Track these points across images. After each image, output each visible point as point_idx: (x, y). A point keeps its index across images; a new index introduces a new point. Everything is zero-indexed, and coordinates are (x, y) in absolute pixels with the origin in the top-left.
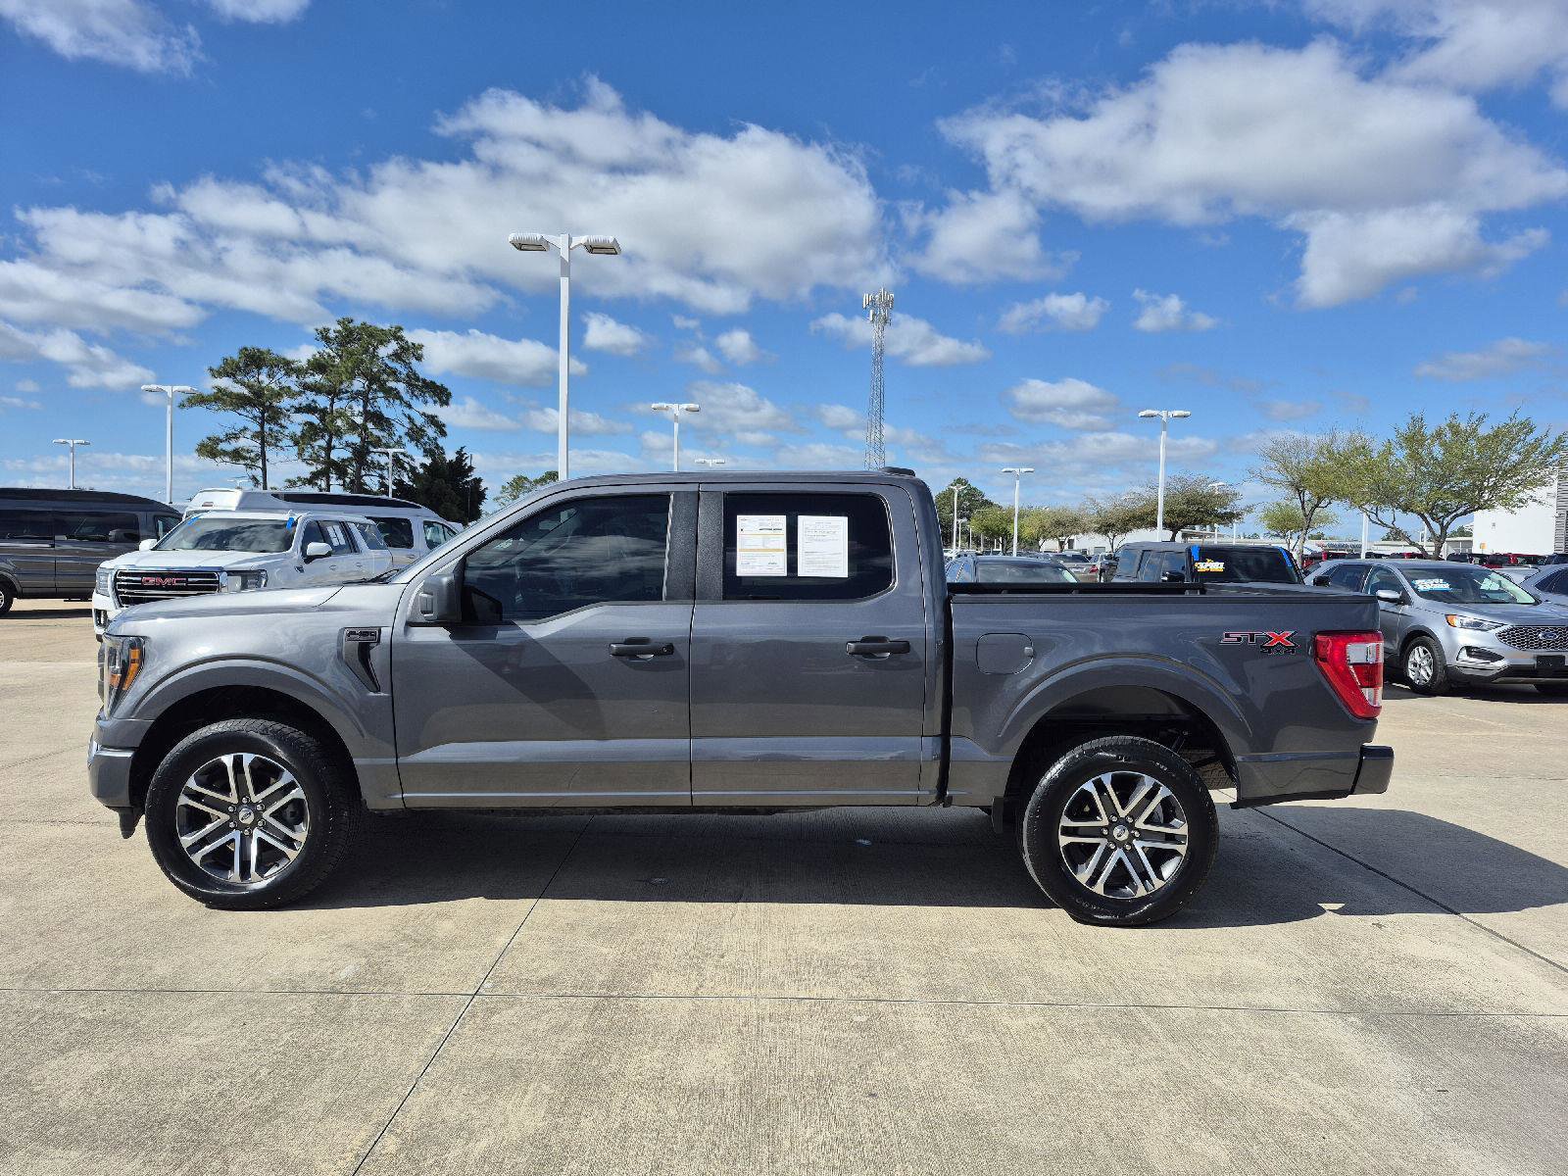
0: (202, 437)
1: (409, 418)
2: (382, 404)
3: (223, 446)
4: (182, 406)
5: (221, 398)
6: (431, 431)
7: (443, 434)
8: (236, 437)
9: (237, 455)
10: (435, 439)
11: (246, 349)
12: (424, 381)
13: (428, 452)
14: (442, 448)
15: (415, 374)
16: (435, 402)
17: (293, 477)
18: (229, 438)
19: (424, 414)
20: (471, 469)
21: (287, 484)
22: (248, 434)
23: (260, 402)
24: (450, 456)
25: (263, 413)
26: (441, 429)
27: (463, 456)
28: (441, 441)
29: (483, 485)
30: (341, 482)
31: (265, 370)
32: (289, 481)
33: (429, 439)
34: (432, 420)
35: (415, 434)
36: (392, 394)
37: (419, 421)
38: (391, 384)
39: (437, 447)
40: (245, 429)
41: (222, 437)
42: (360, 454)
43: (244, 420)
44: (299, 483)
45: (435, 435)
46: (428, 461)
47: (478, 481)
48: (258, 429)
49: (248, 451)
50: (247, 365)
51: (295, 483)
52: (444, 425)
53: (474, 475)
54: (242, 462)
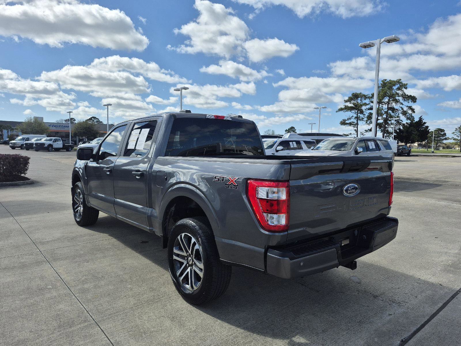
0: (341, 120)
1: (402, 108)
2: (394, 105)
3: (347, 122)
4: (337, 112)
5: (347, 108)
6: (410, 112)
7: (414, 112)
8: (350, 119)
9: (350, 124)
10: (412, 114)
11: (353, 93)
12: (407, 95)
13: (408, 119)
14: (413, 117)
15: (405, 94)
16: (412, 102)
17: (367, 129)
18: (348, 119)
19: (407, 106)
20: (425, 123)
21: (365, 131)
22: (353, 118)
23: (357, 108)
24: (417, 119)
25: (358, 111)
26: (413, 110)
27: (422, 119)
28: (413, 115)
29: (429, 128)
30: (380, 130)
31: (359, 99)
32: (365, 130)
33: (409, 114)
34: (410, 108)
35: (404, 113)
36: (397, 101)
37: (405, 109)
38: (397, 98)
39: (412, 116)
40: (353, 116)
41: (346, 119)
42: (386, 121)
43: (352, 114)
44: (369, 131)
45: (411, 113)
46: (409, 121)
47: (427, 127)
48: (356, 116)
49: (354, 123)
50: (354, 98)
51: (367, 131)
52: (414, 109)
53: (426, 125)
54: (352, 126)
